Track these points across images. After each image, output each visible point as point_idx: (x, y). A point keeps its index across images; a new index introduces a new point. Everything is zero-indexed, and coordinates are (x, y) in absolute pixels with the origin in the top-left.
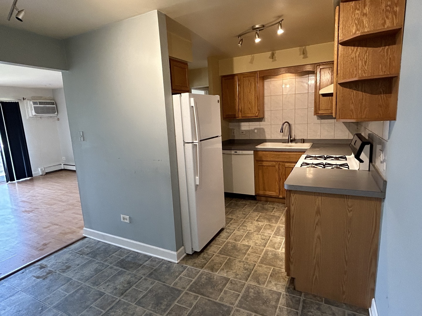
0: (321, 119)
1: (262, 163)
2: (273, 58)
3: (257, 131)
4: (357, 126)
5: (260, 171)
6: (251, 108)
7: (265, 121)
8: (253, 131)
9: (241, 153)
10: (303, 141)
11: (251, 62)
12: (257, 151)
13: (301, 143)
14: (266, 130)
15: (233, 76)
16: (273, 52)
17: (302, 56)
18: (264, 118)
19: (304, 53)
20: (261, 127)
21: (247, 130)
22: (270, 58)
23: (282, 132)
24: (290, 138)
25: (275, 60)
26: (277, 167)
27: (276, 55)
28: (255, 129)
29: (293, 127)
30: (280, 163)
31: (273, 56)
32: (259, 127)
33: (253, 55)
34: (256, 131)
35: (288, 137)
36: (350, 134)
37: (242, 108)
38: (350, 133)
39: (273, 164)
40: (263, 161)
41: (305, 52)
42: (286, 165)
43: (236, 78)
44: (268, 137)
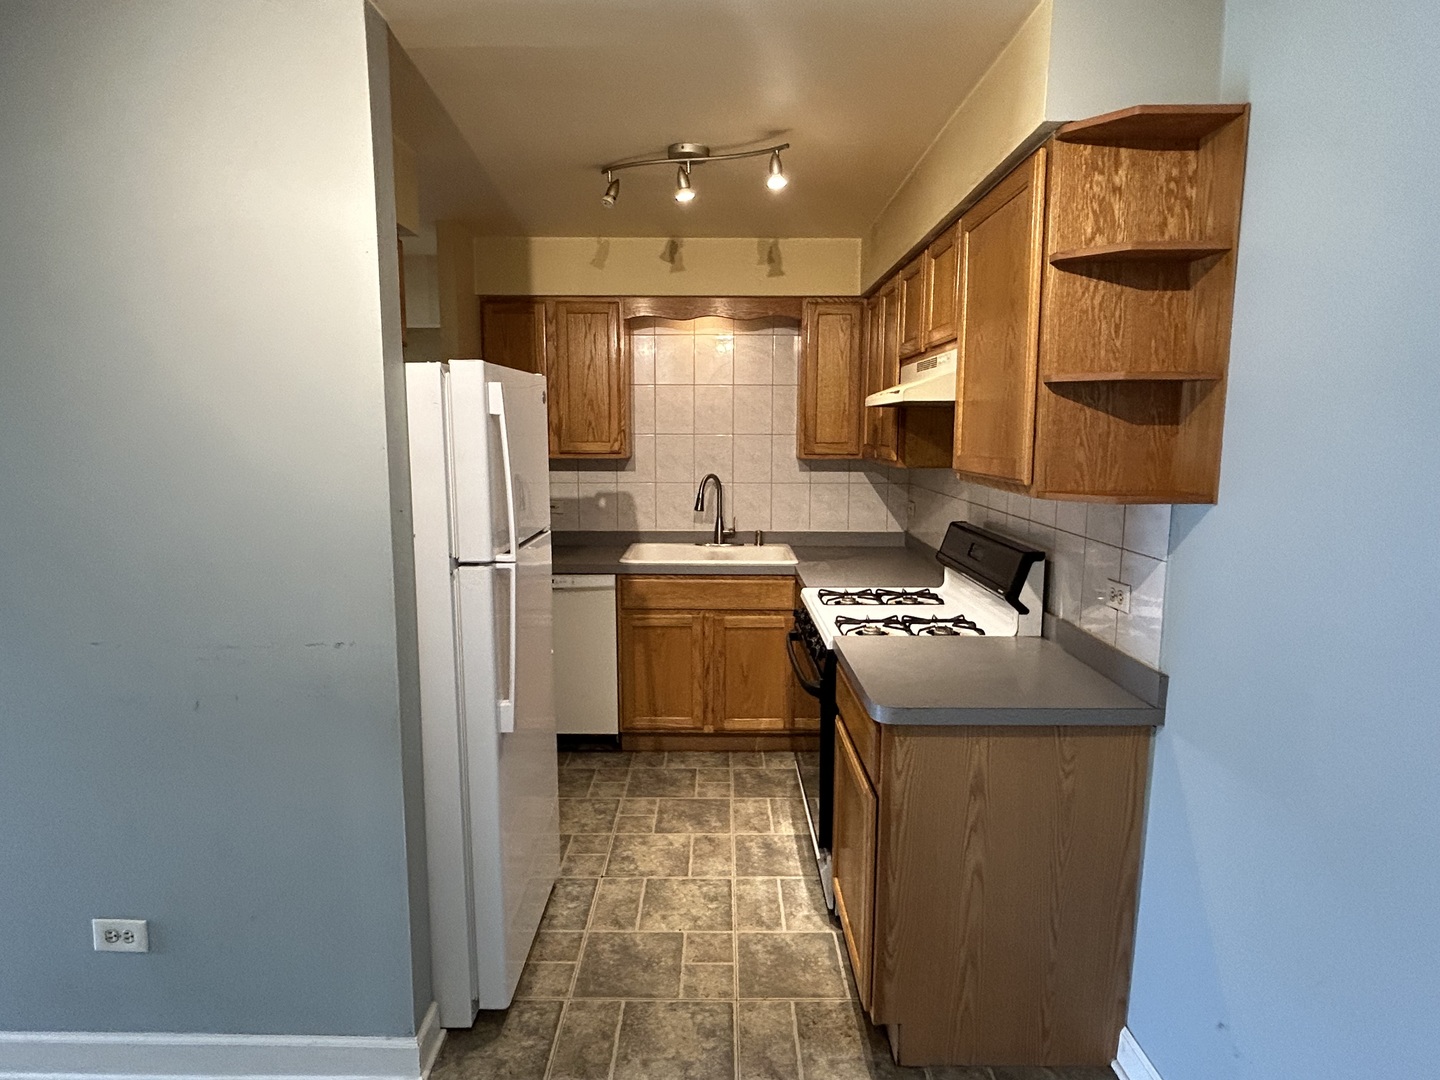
0: (811, 470)
1: (647, 616)
2: (672, 260)
3: (606, 503)
4: (909, 493)
5: (639, 648)
6: (593, 423)
7: (634, 470)
8: (592, 502)
9: (568, 585)
10: (760, 538)
11: (599, 262)
12: (629, 575)
13: (756, 544)
14: (638, 501)
15: (527, 303)
16: (675, 239)
17: (766, 268)
18: (629, 458)
19: (771, 260)
20: (622, 488)
21: (571, 501)
22: (662, 257)
23: (702, 509)
24: (722, 528)
25: (681, 269)
26: (697, 628)
27: (683, 251)
28: (599, 495)
29: (727, 494)
30: (707, 615)
31: (672, 252)
32: (612, 488)
33: (604, 239)
34: (602, 503)
35: (714, 525)
36: (892, 519)
37: (560, 419)
38: (890, 514)
39: (685, 621)
40: (648, 610)
41: (774, 255)
42: (727, 620)
43: (540, 311)
44: (645, 525)
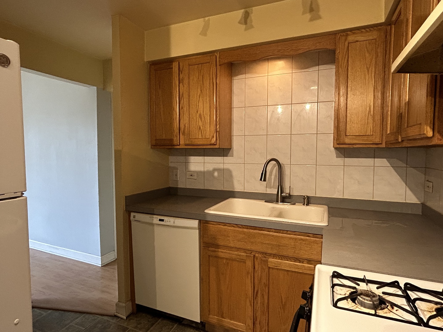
0: (345, 157)
1: (217, 250)
2: (246, 23)
3: (218, 174)
4: (425, 175)
5: (213, 270)
6: (202, 128)
7: (233, 156)
8: (210, 173)
9: (171, 224)
10: (308, 201)
11: (204, 33)
12: (207, 222)
13: (304, 205)
14: (234, 173)
15: (171, 61)
16: (247, 9)
17: (308, 16)
18: (231, 149)
19: (311, 10)
20: (226, 166)
21: (201, 172)
22: (240, 23)
23: (265, 180)
24: (282, 193)
25: (252, 27)
26: (249, 263)
27: (253, 16)
28: (215, 170)
29: (287, 171)
30: (257, 255)
31: (246, 19)
32: (221, 166)
33: (207, 18)
34: (216, 174)
35: (277, 190)
36: (409, 192)
37: (185, 126)
38: (407, 189)
39: (241, 257)
40: (218, 246)
41: (313, 6)
42: (271, 262)
43: (175, 65)
